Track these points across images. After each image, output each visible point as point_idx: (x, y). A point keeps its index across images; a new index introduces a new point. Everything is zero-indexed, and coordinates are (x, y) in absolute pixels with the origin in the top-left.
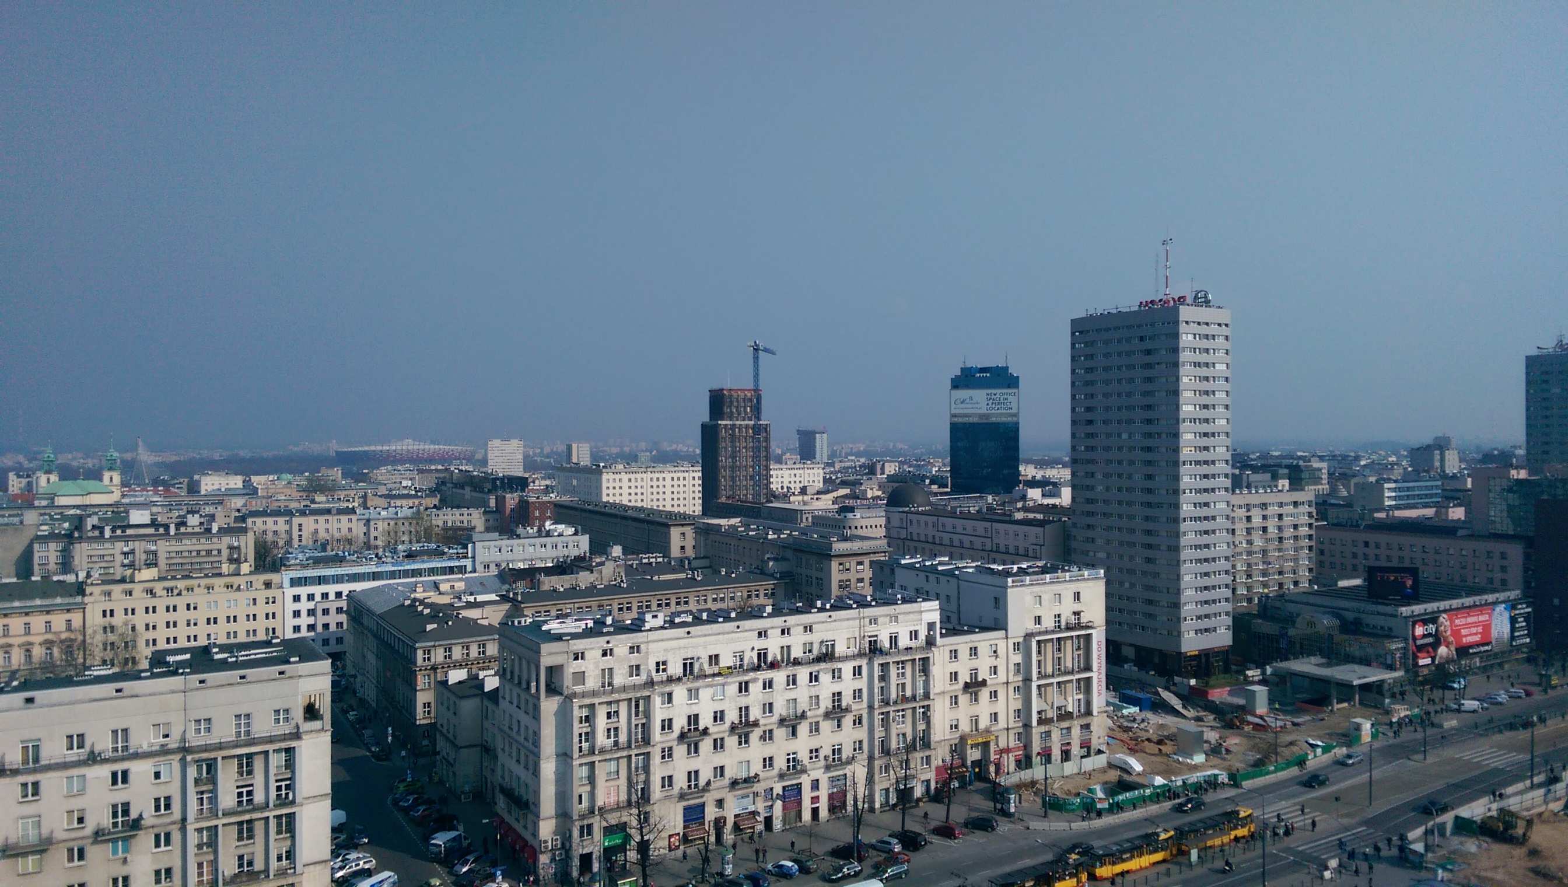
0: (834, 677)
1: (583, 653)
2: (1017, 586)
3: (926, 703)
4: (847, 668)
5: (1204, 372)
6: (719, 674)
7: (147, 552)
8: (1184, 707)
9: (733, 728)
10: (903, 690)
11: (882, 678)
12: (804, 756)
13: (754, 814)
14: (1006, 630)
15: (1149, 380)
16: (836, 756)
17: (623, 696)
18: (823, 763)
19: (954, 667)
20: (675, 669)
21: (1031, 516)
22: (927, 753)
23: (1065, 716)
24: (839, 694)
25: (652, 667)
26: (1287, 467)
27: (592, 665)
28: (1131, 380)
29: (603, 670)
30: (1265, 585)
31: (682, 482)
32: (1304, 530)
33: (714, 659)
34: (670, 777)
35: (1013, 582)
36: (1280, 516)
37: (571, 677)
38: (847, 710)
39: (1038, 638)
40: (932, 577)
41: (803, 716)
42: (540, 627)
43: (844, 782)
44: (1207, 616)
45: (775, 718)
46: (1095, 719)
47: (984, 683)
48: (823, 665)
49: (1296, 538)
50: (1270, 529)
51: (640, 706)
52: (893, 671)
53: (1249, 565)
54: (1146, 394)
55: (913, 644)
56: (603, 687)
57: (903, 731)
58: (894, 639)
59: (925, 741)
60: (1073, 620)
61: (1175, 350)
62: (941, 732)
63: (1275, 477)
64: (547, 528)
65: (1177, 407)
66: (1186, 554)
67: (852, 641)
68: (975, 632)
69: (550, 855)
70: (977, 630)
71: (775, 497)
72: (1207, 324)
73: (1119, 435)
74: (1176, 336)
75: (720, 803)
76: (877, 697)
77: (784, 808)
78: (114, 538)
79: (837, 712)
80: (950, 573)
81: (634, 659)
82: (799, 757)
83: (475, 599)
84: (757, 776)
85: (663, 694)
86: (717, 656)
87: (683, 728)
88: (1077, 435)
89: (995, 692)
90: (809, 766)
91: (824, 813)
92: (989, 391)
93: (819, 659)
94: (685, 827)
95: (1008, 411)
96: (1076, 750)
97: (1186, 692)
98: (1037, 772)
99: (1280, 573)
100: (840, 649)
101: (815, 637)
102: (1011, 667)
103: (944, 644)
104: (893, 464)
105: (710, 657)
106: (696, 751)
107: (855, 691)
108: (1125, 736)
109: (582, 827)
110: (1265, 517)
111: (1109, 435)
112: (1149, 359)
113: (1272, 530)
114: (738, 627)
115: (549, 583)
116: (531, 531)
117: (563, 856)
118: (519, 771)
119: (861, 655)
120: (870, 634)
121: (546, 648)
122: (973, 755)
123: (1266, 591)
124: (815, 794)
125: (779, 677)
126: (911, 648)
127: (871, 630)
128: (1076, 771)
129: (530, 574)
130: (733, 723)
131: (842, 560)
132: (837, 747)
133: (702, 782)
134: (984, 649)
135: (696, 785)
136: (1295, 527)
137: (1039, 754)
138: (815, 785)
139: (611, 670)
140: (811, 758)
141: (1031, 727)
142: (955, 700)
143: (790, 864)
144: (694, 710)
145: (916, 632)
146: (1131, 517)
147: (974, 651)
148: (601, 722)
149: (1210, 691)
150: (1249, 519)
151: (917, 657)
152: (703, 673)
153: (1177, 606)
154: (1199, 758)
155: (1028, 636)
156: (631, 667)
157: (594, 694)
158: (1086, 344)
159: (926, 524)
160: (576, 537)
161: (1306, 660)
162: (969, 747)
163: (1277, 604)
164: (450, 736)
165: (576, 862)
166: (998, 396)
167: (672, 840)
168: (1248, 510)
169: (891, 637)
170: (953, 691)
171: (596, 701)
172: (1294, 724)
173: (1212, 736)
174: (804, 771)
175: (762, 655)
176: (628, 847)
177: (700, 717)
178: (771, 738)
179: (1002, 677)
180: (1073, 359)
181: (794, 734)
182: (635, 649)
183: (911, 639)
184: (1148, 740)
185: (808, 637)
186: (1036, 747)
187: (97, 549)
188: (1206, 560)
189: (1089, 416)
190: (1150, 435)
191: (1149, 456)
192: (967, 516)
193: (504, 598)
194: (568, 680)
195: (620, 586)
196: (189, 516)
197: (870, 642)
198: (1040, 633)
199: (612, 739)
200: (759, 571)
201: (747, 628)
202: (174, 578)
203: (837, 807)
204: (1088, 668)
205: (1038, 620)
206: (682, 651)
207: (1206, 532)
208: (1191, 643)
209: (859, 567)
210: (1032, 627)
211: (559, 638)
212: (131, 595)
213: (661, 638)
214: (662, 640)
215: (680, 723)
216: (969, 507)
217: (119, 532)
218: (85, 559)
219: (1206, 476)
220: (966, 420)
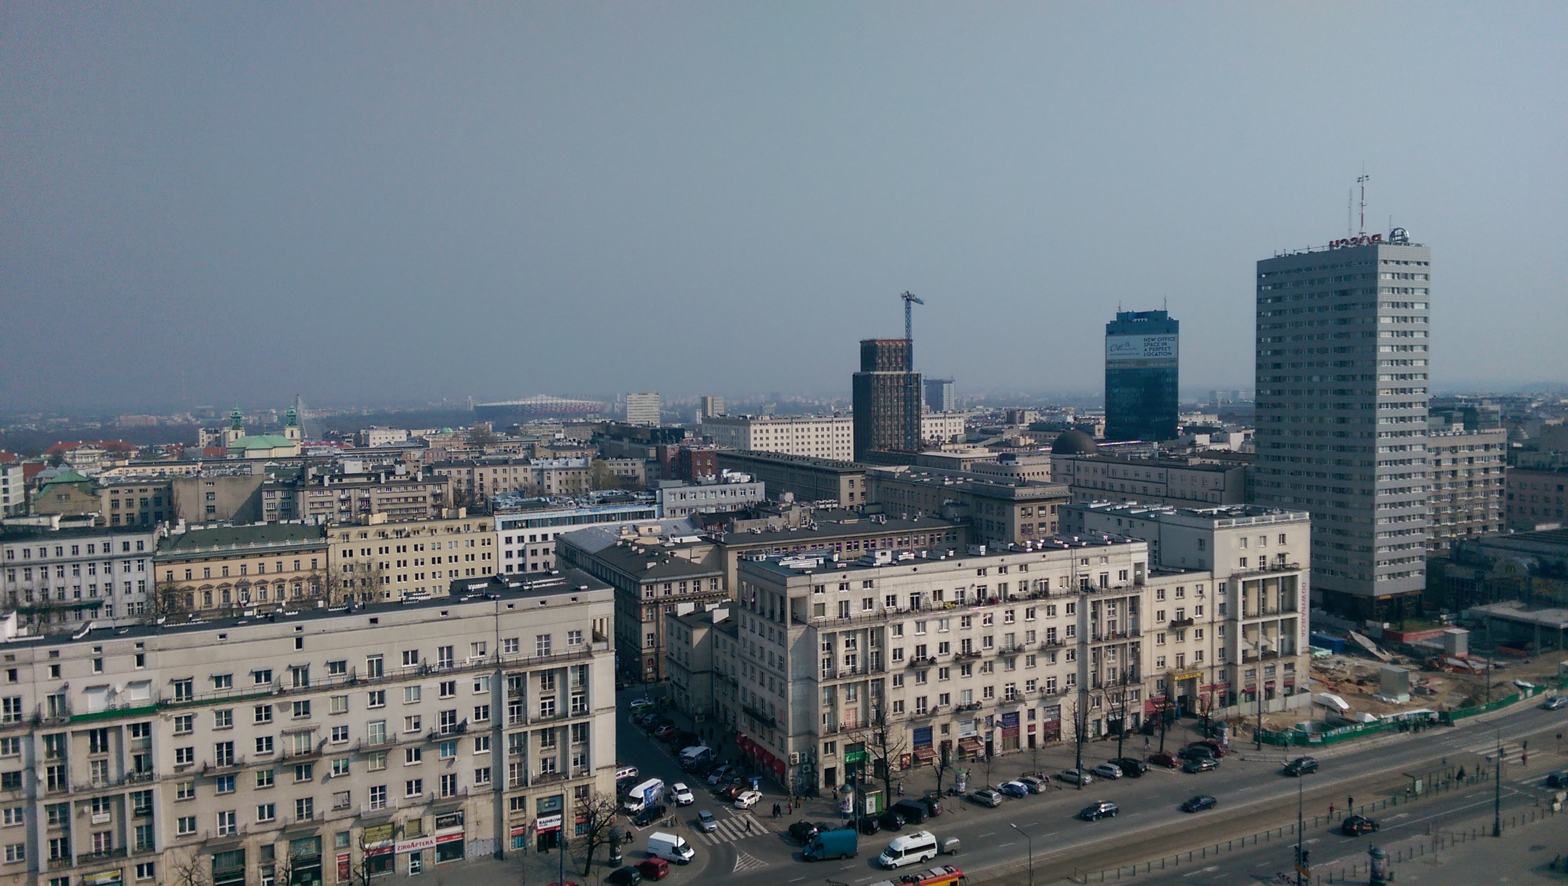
0: (1049, 614)
1: (822, 586)
2: (1223, 528)
3: (1136, 640)
4: (1061, 605)
5: (1402, 312)
6: (945, 608)
7: (362, 500)
8: (1379, 650)
9: (957, 659)
10: (1114, 627)
11: (1094, 616)
12: (1021, 687)
13: (975, 739)
14: (1212, 571)
15: (1343, 321)
16: (1051, 688)
17: (861, 627)
18: (1038, 694)
19: (1161, 606)
20: (904, 602)
21: (1208, 461)
22: (1137, 688)
23: (1268, 655)
24: (1054, 629)
25: (884, 600)
26: (1460, 409)
27: (831, 598)
28: (1323, 322)
29: (841, 602)
30: (1453, 530)
31: (825, 433)
32: (1495, 474)
33: (938, 594)
34: (901, 702)
35: (1219, 524)
36: (1471, 460)
37: (813, 607)
38: (1061, 645)
39: (1243, 579)
40: (1125, 521)
41: (1020, 650)
42: (777, 563)
43: (1057, 712)
44: (1401, 560)
45: (995, 651)
46: (1299, 659)
47: (1190, 622)
48: (1039, 602)
49: (1486, 482)
50: (1460, 473)
51: (877, 637)
52: (1105, 609)
53: (1437, 510)
54: (1339, 335)
55: (1122, 583)
56: (841, 617)
57: (1113, 666)
58: (1104, 578)
59: (1132, 676)
60: (1277, 562)
61: (1374, 290)
62: (1148, 668)
63: (1449, 420)
64: (725, 476)
65: (1375, 348)
66: (1381, 497)
67: (1065, 579)
68: (1181, 573)
69: (797, 769)
70: (1183, 571)
71: (925, 446)
72: (1406, 263)
73: (1310, 378)
74: (1374, 276)
75: (945, 728)
76: (1090, 633)
77: (1004, 734)
78: (332, 488)
79: (1051, 647)
80: (1145, 517)
81: (868, 592)
82: (1017, 687)
83: (681, 540)
84: (979, 703)
85: (894, 626)
86: (940, 592)
87: (912, 657)
88: (1262, 379)
89: (1201, 631)
90: (1027, 697)
91: (1040, 740)
92: (1146, 337)
93: (1034, 597)
94: (915, 749)
95: (1168, 356)
96: (1279, 688)
97: (1379, 635)
98: (1244, 708)
99: (1469, 518)
100: (1054, 587)
101: (1030, 576)
102: (1217, 607)
103: (1153, 584)
104: (1033, 413)
105: (935, 592)
106: (924, 679)
107: (1068, 627)
108: (1323, 677)
109: (826, 744)
110: (1454, 461)
111: (1298, 379)
112: (1345, 300)
113: (1463, 475)
114: (959, 565)
115: (742, 526)
116: (710, 479)
117: (809, 770)
118: (764, 693)
119: (1073, 592)
120: (1082, 573)
121: (791, 581)
122: (1178, 692)
123: (1454, 536)
124: (1032, 722)
125: (999, 612)
126: (1121, 587)
127: (1083, 569)
128: (1280, 708)
129: (721, 518)
130: (957, 654)
131: (1024, 505)
132: (1051, 679)
133: (929, 708)
134: (1190, 590)
135: (924, 710)
136: (1486, 470)
137: (1243, 691)
138: (1032, 714)
139: (847, 602)
140: (1028, 689)
141: (1236, 665)
142: (1161, 638)
143: (1020, 784)
144: (922, 641)
145: (1125, 572)
146: (1321, 461)
147: (1180, 591)
148: (841, 650)
149: (1405, 635)
150: (1438, 462)
151: (1128, 596)
152: (929, 607)
153: (1370, 550)
154: (1403, 698)
155: (1234, 577)
156: (865, 600)
157: (834, 624)
158: (1274, 286)
159: (1095, 471)
160: (752, 485)
161: (1507, 604)
162: (1176, 683)
163: (1473, 548)
164: (682, 663)
165: (822, 775)
166: (1156, 341)
167: (904, 759)
168: (1438, 454)
169: (1101, 576)
170: (1160, 629)
171: (837, 630)
172: (1496, 667)
173: (1414, 678)
174: (1022, 701)
175: (982, 591)
176: (866, 763)
177: (928, 648)
178: (991, 669)
179: (1207, 617)
180: (1259, 301)
181: (1013, 666)
182: (868, 583)
183: (1120, 579)
184: (1348, 681)
185: (1024, 576)
186: (1241, 685)
187: (317, 496)
188: (1401, 504)
189: (1277, 359)
190: (1343, 378)
191: (1343, 399)
192: (1137, 462)
193: (706, 540)
194: (811, 610)
195: (811, 529)
196: (398, 466)
197: (1082, 580)
198: (1246, 574)
199: (851, 665)
200: (938, 516)
201: (967, 566)
202: (401, 522)
203: (1051, 735)
204: (1293, 609)
205: (1243, 561)
206: (910, 586)
207: (1402, 476)
208: (1384, 586)
209: (1041, 512)
210: (1237, 568)
211: (801, 572)
212: (365, 537)
213: (891, 574)
214: (892, 576)
215: (909, 653)
216: (1140, 453)
217: (336, 481)
218: (308, 506)
219: (1403, 419)
220: (1122, 366)
